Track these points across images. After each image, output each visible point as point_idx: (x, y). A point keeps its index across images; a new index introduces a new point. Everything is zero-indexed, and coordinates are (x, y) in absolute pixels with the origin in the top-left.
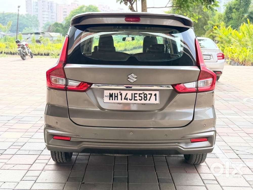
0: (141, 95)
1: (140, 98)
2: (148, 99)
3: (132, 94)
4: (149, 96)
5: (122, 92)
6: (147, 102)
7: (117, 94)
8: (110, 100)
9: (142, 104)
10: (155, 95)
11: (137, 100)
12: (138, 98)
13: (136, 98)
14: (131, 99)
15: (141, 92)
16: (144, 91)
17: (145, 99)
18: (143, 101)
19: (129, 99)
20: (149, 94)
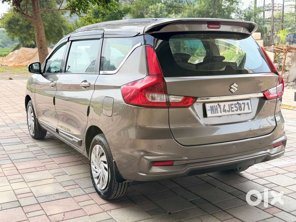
0: (236, 106)
1: (236, 109)
2: (243, 109)
3: (229, 105)
4: (243, 106)
5: (220, 104)
6: (242, 112)
7: (217, 106)
8: (212, 114)
9: (238, 115)
10: (248, 104)
11: (234, 111)
12: (234, 109)
13: (233, 109)
14: (228, 110)
15: (236, 102)
16: (238, 101)
17: (240, 109)
18: (239, 112)
19: (227, 110)
20: (243, 103)
